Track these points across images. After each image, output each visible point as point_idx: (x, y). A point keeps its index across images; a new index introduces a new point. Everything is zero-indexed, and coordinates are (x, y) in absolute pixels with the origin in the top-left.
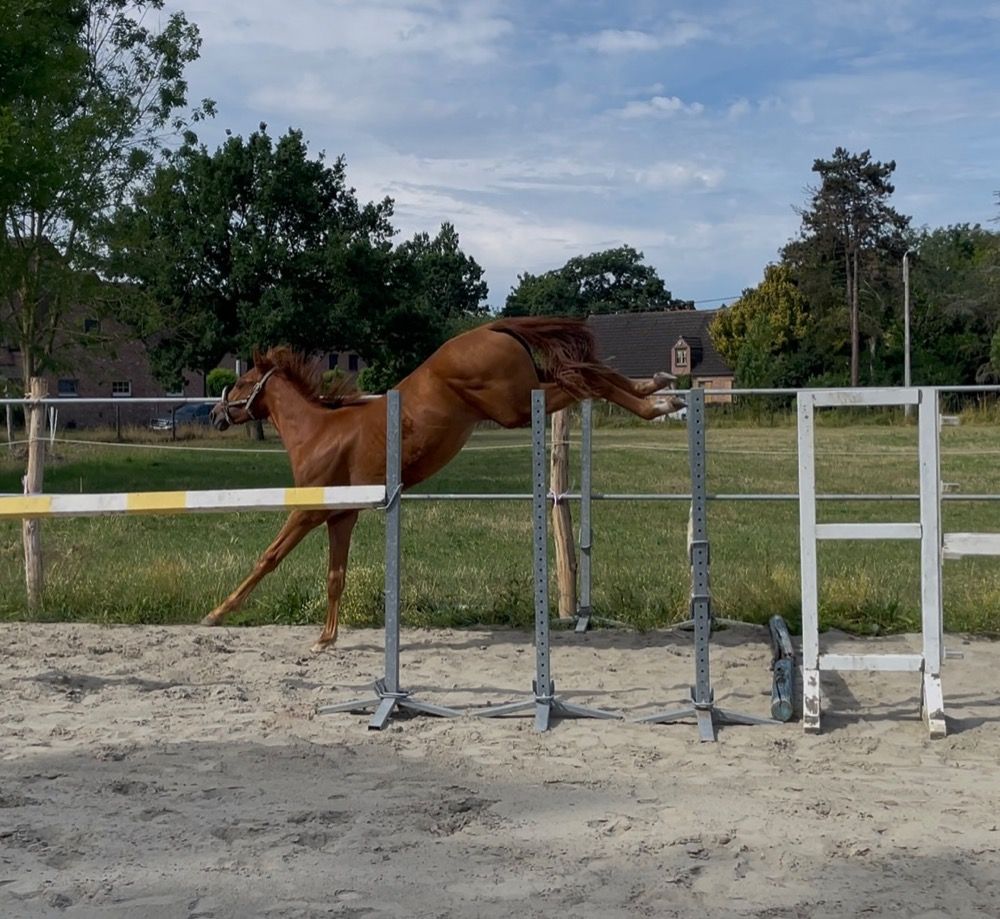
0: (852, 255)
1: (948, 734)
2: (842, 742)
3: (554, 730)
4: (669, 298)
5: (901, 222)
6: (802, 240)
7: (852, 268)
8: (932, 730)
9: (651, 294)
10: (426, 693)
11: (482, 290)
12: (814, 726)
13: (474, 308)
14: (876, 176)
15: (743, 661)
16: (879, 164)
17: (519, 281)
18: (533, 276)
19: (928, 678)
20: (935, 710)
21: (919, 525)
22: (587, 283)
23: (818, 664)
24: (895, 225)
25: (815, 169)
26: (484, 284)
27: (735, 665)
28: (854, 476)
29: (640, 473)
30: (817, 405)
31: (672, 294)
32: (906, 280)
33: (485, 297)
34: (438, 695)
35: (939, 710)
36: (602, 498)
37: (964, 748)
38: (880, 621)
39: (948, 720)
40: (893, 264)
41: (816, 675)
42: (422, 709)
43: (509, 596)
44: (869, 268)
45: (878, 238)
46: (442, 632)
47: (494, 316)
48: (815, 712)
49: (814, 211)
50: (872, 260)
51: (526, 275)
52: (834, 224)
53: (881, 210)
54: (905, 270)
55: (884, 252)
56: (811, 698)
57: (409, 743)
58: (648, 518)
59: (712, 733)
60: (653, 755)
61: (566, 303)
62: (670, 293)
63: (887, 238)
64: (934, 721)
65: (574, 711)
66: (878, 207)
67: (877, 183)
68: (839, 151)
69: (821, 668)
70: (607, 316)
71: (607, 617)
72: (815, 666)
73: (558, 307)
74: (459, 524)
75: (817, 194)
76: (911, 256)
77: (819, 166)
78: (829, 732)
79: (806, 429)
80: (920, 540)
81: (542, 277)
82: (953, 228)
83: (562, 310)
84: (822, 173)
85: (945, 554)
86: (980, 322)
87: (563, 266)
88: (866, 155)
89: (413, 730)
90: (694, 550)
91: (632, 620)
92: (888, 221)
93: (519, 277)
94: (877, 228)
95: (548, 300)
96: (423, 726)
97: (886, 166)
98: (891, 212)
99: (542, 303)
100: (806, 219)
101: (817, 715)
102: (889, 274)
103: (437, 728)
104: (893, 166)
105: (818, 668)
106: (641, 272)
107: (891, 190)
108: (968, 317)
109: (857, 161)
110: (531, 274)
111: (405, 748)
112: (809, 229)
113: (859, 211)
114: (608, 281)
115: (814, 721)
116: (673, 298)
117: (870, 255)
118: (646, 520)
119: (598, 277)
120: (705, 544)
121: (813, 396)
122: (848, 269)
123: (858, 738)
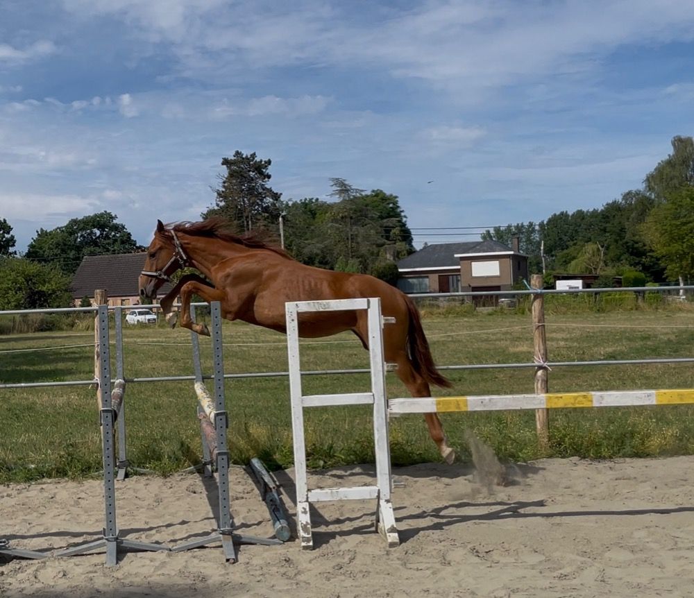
0: (247, 217)
1: (401, 543)
2: (330, 555)
3: (121, 563)
4: (135, 245)
5: (276, 197)
6: (216, 208)
7: (248, 225)
8: (390, 540)
9: (123, 242)
10: (17, 540)
11: (12, 242)
12: (309, 544)
13: (7, 253)
14: (260, 169)
15: (241, 495)
16: (261, 161)
17: (37, 234)
18: (46, 231)
19: (382, 503)
20: (390, 527)
21: (371, 394)
22: (81, 236)
23: (307, 498)
24: (272, 198)
25: (223, 164)
26: (13, 237)
27: (237, 499)
28: (265, 356)
29: (129, 359)
30: (299, 311)
31: (137, 242)
32: (282, 232)
33: (13, 245)
34: (26, 541)
35: (393, 526)
36: (133, 381)
37: (414, 553)
38: (324, 458)
39: (400, 533)
40: (273, 223)
41: (306, 506)
42: (16, 554)
43: (66, 456)
44: (258, 225)
45: (262, 207)
46: (18, 487)
47: (20, 257)
48: (308, 534)
49: (224, 190)
50: (259, 220)
51: (42, 230)
52: (236, 198)
53: (264, 190)
54: (281, 226)
55: (266, 215)
56: (305, 523)
57: (10, 584)
58: (143, 390)
59: (233, 552)
60: (200, 579)
61: (68, 249)
62: (135, 241)
63: (268, 207)
64: (390, 534)
65: (133, 546)
66: (262, 187)
67: (261, 173)
68: (238, 153)
69: (309, 500)
70: (96, 257)
71: (138, 466)
72: (305, 500)
73: (63, 251)
74: (14, 401)
75: (225, 179)
76: (283, 217)
77: (226, 162)
78: (319, 547)
79: (292, 329)
80: (373, 404)
81: (51, 232)
82: (303, 201)
83: (66, 253)
84: (227, 167)
85: (391, 414)
86: (324, 257)
87: (65, 225)
88: (254, 155)
89: (12, 573)
90: (217, 418)
91: (157, 468)
92: (268, 196)
93: (37, 232)
94: (262, 200)
95: (57, 247)
96: (19, 569)
97: (266, 162)
98: (270, 190)
99: (52, 249)
100: (219, 194)
101: (310, 536)
102: (270, 229)
103: (30, 568)
104: (269, 162)
105: (307, 501)
106: (117, 228)
107: (269, 177)
108: (317, 255)
109: (248, 159)
110: (45, 229)
111: (8, 589)
112: (221, 201)
113: (251, 191)
114: (96, 233)
115: (308, 540)
116: (138, 245)
117: (259, 217)
118: (141, 392)
119: (89, 231)
120: (224, 413)
121: (297, 305)
122: (245, 225)
123: (340, 551)
